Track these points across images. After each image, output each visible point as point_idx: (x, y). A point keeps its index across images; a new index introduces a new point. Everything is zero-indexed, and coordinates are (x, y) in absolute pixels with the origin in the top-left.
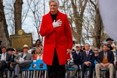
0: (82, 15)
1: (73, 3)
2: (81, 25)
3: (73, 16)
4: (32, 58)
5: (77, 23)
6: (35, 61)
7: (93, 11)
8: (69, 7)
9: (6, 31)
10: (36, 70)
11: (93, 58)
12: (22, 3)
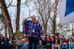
0: (47, 24)
1: (42, 19)
2: (46, 29)
3: (42, 24)
4: (24, 43)
5: (44, 28)
6: (25, 44)
7: (51, 22)
8: (41, 21)
9: (12, 31)
10: (26, 48)
11: (51, 42)
12: (19, 19)
